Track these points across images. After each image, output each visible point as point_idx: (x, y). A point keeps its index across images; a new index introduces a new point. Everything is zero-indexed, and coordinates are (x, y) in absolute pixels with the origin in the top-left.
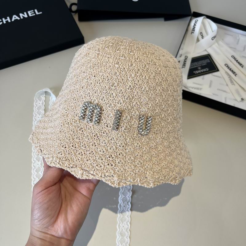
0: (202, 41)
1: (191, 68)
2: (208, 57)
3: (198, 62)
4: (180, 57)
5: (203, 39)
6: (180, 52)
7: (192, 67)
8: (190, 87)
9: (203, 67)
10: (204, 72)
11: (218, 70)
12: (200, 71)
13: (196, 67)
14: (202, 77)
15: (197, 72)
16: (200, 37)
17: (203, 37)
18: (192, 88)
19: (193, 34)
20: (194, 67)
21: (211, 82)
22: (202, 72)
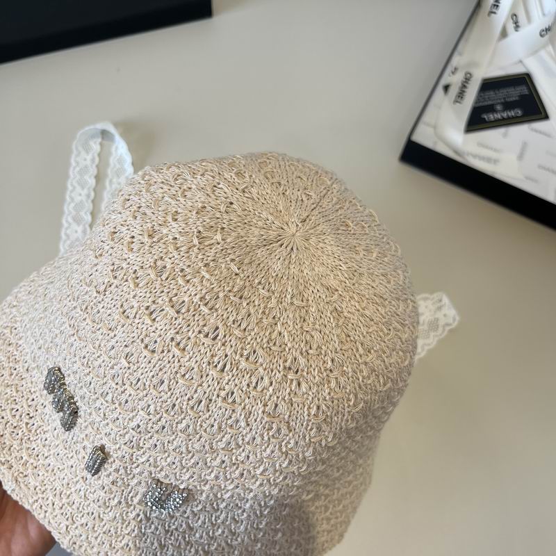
0: (513, 36)
1: (478, 105)
2: (524, 80)
3: (497, 92)
4: (453, 73)
5: (517, 33)
6: (456, 61)
7: (481, 104)
8: (468, 154)
9: (508, 106)
10: (509, 118)
11: (546, 117)
12: (498, 116)
13: (490, 103)
14: (501, 130)
15: (492, 117)
16: (511, 26)
17: (517, 27)
18: (475, 156)
19: (493, 15)
20: (486, 103)
21: (524, 146)
22: (504, 119)
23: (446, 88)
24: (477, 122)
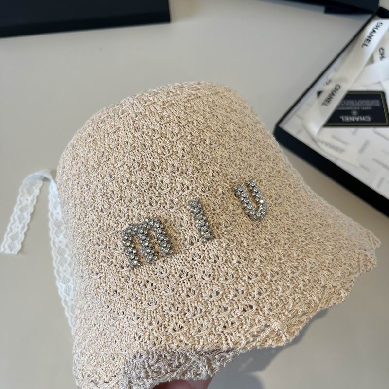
0: (378, 64)
1: (339, 109)
2: (379, 96)
3: (356, 102)
4: (327, 84)
5: (381, 62)
6: (330, 74)
7: (342, 109)
8: (323, 142)
9: (361, 113)
10: (360, 121)
12: (352, 119)
13: (348, 108)
15: (347, 119)
16: (377, 56)
18: (327, 144)
19: (365, 47)
20: (346, 109)
21: (367, 143)
22: (356, 121)
23: (319, 93)
24: (335, 120)
